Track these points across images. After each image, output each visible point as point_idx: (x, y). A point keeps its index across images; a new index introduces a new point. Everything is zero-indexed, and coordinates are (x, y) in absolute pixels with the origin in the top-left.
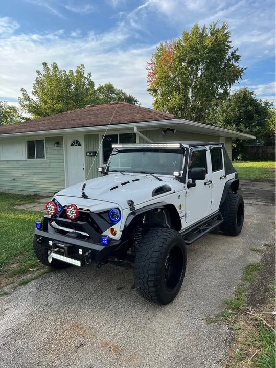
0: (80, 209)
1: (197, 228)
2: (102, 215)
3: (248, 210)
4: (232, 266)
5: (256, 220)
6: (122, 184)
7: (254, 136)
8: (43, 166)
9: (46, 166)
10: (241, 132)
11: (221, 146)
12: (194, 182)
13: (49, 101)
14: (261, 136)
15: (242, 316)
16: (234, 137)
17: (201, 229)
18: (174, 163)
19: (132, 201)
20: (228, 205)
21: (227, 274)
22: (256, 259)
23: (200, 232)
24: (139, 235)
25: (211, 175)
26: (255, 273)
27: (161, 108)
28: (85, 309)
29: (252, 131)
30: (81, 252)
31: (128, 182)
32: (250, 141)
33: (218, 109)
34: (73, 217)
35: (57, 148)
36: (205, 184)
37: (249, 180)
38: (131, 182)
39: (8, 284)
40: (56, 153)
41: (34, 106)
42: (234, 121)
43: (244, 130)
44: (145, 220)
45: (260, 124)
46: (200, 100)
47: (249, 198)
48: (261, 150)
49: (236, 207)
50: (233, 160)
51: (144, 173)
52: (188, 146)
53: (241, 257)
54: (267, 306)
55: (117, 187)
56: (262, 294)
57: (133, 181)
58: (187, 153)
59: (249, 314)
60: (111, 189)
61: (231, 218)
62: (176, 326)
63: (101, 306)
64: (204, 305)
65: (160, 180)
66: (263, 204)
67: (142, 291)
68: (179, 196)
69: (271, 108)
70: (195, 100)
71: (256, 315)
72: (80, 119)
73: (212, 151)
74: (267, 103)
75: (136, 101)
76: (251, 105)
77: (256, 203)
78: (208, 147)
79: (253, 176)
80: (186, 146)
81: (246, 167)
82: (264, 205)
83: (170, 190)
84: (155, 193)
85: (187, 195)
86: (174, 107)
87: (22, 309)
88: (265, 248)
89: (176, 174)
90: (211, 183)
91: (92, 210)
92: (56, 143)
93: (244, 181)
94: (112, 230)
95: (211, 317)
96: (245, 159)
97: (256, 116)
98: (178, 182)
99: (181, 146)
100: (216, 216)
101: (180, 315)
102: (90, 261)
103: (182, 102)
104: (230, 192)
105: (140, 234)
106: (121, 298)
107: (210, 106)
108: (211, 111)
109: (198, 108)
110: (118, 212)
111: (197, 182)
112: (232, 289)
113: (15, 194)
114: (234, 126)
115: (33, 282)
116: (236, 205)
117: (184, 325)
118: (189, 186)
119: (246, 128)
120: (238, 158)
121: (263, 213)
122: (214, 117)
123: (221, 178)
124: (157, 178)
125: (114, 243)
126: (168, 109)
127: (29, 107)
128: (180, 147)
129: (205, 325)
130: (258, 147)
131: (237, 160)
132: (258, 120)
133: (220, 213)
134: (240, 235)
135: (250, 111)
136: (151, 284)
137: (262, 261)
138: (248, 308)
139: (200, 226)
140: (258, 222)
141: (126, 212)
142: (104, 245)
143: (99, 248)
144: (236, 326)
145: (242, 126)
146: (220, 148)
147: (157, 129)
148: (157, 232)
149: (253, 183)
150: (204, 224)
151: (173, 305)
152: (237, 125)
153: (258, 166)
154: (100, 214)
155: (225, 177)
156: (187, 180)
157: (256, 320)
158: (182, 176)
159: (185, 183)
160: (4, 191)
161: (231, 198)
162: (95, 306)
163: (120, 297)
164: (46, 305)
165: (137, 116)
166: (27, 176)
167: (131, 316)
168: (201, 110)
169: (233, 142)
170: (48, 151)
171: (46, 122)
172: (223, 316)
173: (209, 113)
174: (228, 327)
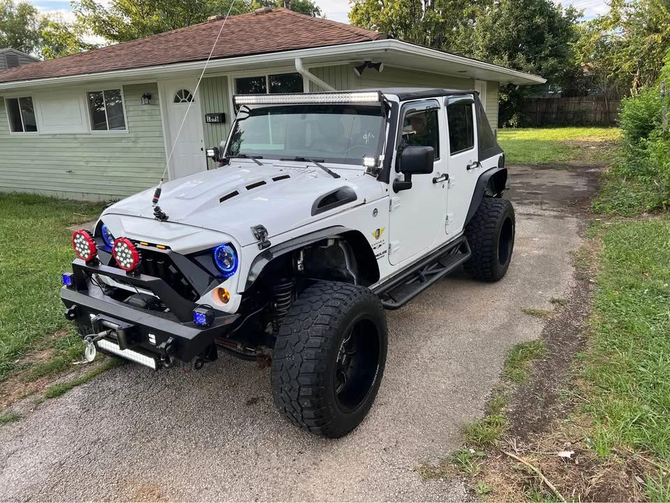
0: (150, 245)
1: (416, 274)
2: (197, 258)
3: (522, 228)
4: (483, 348)
5: (539, 248)
6: (249, 188)
7: (543, 77)
8: (124, 144)
9: (130, 145)
10: (519, 69)
11: (471, 97)
12: (408, 178)
13: (134, 10)
14: (557, 77)
15: (497, 463)
16: (504, 80)
17: (423, 273)
18: (365, 137)
19: (262, 228)
20: (482, 222)
21: (472, 367)
22: (532, 331)
23: (421, 280)
24: (286, 297)
25: (447, 161)
26: (529, 363)
27: (364, 23)
28: (173, 452)
29: (539, 68)
30: (153, 339)
31: (263, 183)
32: (536, 87)
33: (475, 24)
34: (128, 266)
35: (146, 107)
36: (435, 181)
37: (529, 165)
38: (269, 181)
39: (25, 397)
40: (146, 118)
41: (103, 21)
42: (505, 49)
43: (525, 67)
44: (303, 263)
45: (556, 54)
46: (440, 6)
47: (526, 201)
48: (555, 106)
49: (497, 226)
50: (500, 126)
51: (303, 160)
52: (396, 99)
53: (503, 326)
54: (550, 437)
55: (236, 193)
56: (540, 409)
57: (275, 179)
58: (395, 115)
59: (511, 457)
60: (222, 200)
61: (487, 249)
62: (357, 487)
63: (207, 442)
64: (419, 437)
65: (336, 176)
66: (552, 213)
67: (288, 414)
68: (375, 211)
69: (578, 22)
70: (432, 7)
71: (524, 460)
72: (189, 46)
73: (450, 108)
74: (572, 11)
75: (317, 10)
76: (541, 14)
77: (540, 212)
78: (441, 100)
79: (536, 158)
80: (391, 97)
81: (525, 141)
82: (555, 217)
83: (354, 198)
84: (319, 206)
85: (393, 206)
86: (391, 22)
87: (43, 452)
88: (552, 307)
89: (369, 162)
90: (447, 179)
91: (175, 247)
92: (145, 96)
93: (520, 168)
94: (221, 291)
95: (431, 464)
96: (523, 125)
97: (549, 38)
98: (373, 180)
99: (381, 98)
100: (456, 246)
101: (368, 462)
102: (171, 359)
103: (406, 10)
104: (488, 193)
105: (287, 295)
106: (252, 423)
107: (462, 19)
108: (462, 28)
109: (437, 23)
110: (232, 252)
111: (415, 178)
112: (479, 400)
113: (75, 202)
114: (506, 57)
115: (77, 391)
116: (497, 221)
117: (373, 486)
118: (398, 187)
119: (529, 61)
120: (511, 122)
121: (553, 233)
122: (466, 41)
123: (468, 168)
124: (330, 172)
125: (225, 319)
126: (378, 25)
127: (94, 22)
128: (380, 100)
129: (418, 483)
130: (549, 101)
131: (508, 126)
132: (552, 46)
133: (465, 238)
134: (504, 279)
135: (538, 27)
136: (306, 404)
137: (544, 336)
138: (511, 443)
139: (421, 269)
140: (541, 252)
141: (248, 253)
142: (199, 326)
143: (188, 332)
144: (482, 486)
145: (521, 58)
146: (469, 103)
147: (346, 62)
148: (319, 293)
149: (536, 172)
150: (431, 264)
151: (357, 437)
152: (511, 57)
153: (548, 138)
154: (192, 257)
155: (478, 164)
156: (393, 175)
157: (524, 472)
158: (381, 166)
159: (388, 182)
160: (54, 194)
161: (489, 207)
162: (196, 443)
163: (249, 420)
164: (95, 443)
165: (304, 36)
166: (95, 164)
167: (266, 465)
168: (441, 27)
169: (501, 91)
170: (131, 114)
171: (123, 52)
172: (458, 462)
173: (458, 32)
174: (466, 486)
